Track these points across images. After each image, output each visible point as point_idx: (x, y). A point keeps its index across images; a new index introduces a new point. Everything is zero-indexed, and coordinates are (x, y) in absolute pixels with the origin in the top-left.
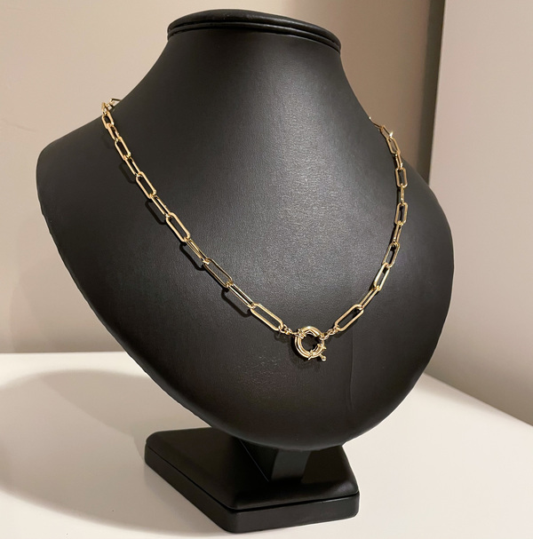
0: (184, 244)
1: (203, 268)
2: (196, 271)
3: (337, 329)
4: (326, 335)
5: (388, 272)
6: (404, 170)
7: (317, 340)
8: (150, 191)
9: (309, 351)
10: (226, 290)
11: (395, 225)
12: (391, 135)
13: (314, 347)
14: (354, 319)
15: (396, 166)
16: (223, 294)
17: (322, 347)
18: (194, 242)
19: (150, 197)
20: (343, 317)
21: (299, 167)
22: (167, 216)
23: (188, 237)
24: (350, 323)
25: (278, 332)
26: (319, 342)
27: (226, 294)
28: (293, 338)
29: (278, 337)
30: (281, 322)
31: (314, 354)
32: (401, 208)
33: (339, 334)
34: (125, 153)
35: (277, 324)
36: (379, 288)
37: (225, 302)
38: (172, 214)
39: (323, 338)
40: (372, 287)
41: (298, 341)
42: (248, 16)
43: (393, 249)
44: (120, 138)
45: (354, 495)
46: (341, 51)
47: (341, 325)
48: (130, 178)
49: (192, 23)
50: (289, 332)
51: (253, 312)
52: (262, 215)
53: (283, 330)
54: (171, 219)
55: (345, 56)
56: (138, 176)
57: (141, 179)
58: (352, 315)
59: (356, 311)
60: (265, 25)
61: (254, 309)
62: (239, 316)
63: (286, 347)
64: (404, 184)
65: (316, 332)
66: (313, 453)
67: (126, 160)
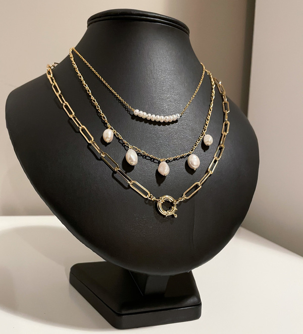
0: (90, 144)
1: (101, 159)
2: (97, 161)
3: (185, 197)
4: (177, 201)
5: (217, 162)
6: (228, 103)
7: (172, 204)
8: (71, 113)
9: (167, 211)
10: (115, 172)
11: (222, 134)
12: (220, 83)
13: (170, 208)
14: (195, 192)
15: (223, 101)
16: (113, 176)
17: (175, 208)
18: (96, 143)
19: (71, 116)
20: (188, 190)
21: (163, 99)
22: (80, 127)
23: (93, 140)
24: (193, 194)
25: (147, 199)
26: (173, 205)
27: (115, 175)
28: (156, 202)
29: (147, 202)
30: (149, 193)
31: (170, 213)
32: (226, 125)
33: (186, 201)
34: (57, 91)
35: (146, 194)
36: (211, 173)
37: (114, 180)
38: (84, 127)
39: (175, 203)
40: (207, 172)
41: (160, 205)
42: (132, 12)
43: (221, 149)
44: (56, 83)
45: (198, 305)
46: (190, 35)
47: (187, 195)
48: (60, 106)
49: (100, 17)
50: (154, 199)
51: (131, 186)
52: (139, 128)
53: (150, 197)
54: (83, 130)
55: (192, 38)
56: (64, 104)
57: (66, 106)
58: (194, 189)
59: (197, 186)
60: (142, 17)
61: (132, 184)
62: (123, 188)
63: (152, 208)
64: (228, 111)
65: (171, 199)
66: (171, 277)
67: (58, 95)
